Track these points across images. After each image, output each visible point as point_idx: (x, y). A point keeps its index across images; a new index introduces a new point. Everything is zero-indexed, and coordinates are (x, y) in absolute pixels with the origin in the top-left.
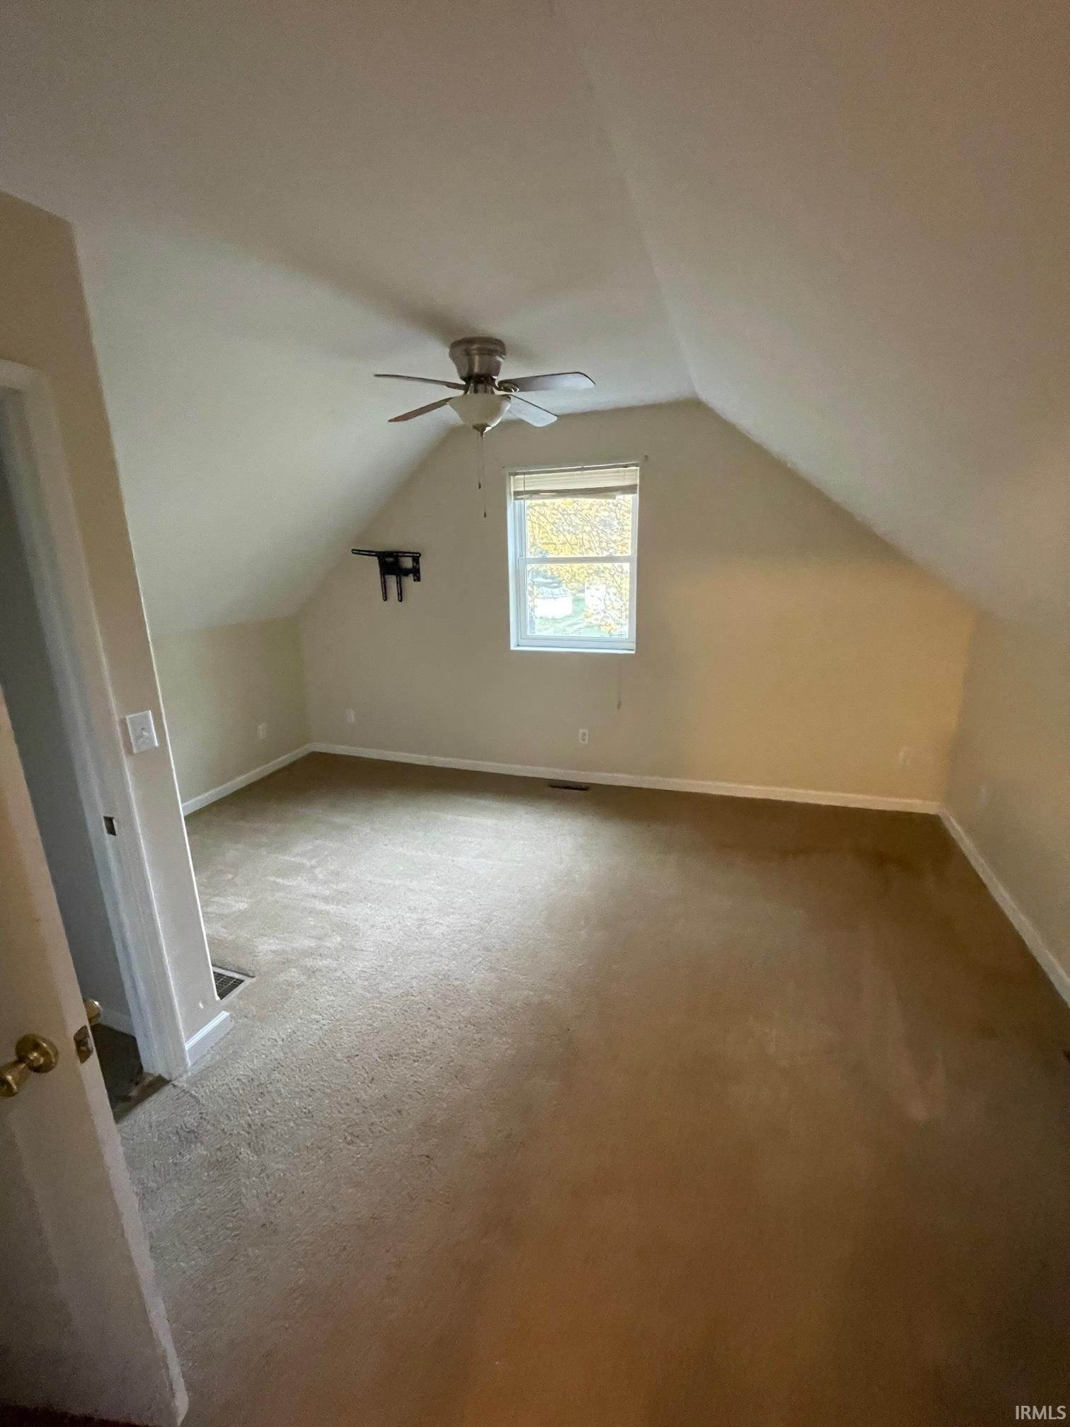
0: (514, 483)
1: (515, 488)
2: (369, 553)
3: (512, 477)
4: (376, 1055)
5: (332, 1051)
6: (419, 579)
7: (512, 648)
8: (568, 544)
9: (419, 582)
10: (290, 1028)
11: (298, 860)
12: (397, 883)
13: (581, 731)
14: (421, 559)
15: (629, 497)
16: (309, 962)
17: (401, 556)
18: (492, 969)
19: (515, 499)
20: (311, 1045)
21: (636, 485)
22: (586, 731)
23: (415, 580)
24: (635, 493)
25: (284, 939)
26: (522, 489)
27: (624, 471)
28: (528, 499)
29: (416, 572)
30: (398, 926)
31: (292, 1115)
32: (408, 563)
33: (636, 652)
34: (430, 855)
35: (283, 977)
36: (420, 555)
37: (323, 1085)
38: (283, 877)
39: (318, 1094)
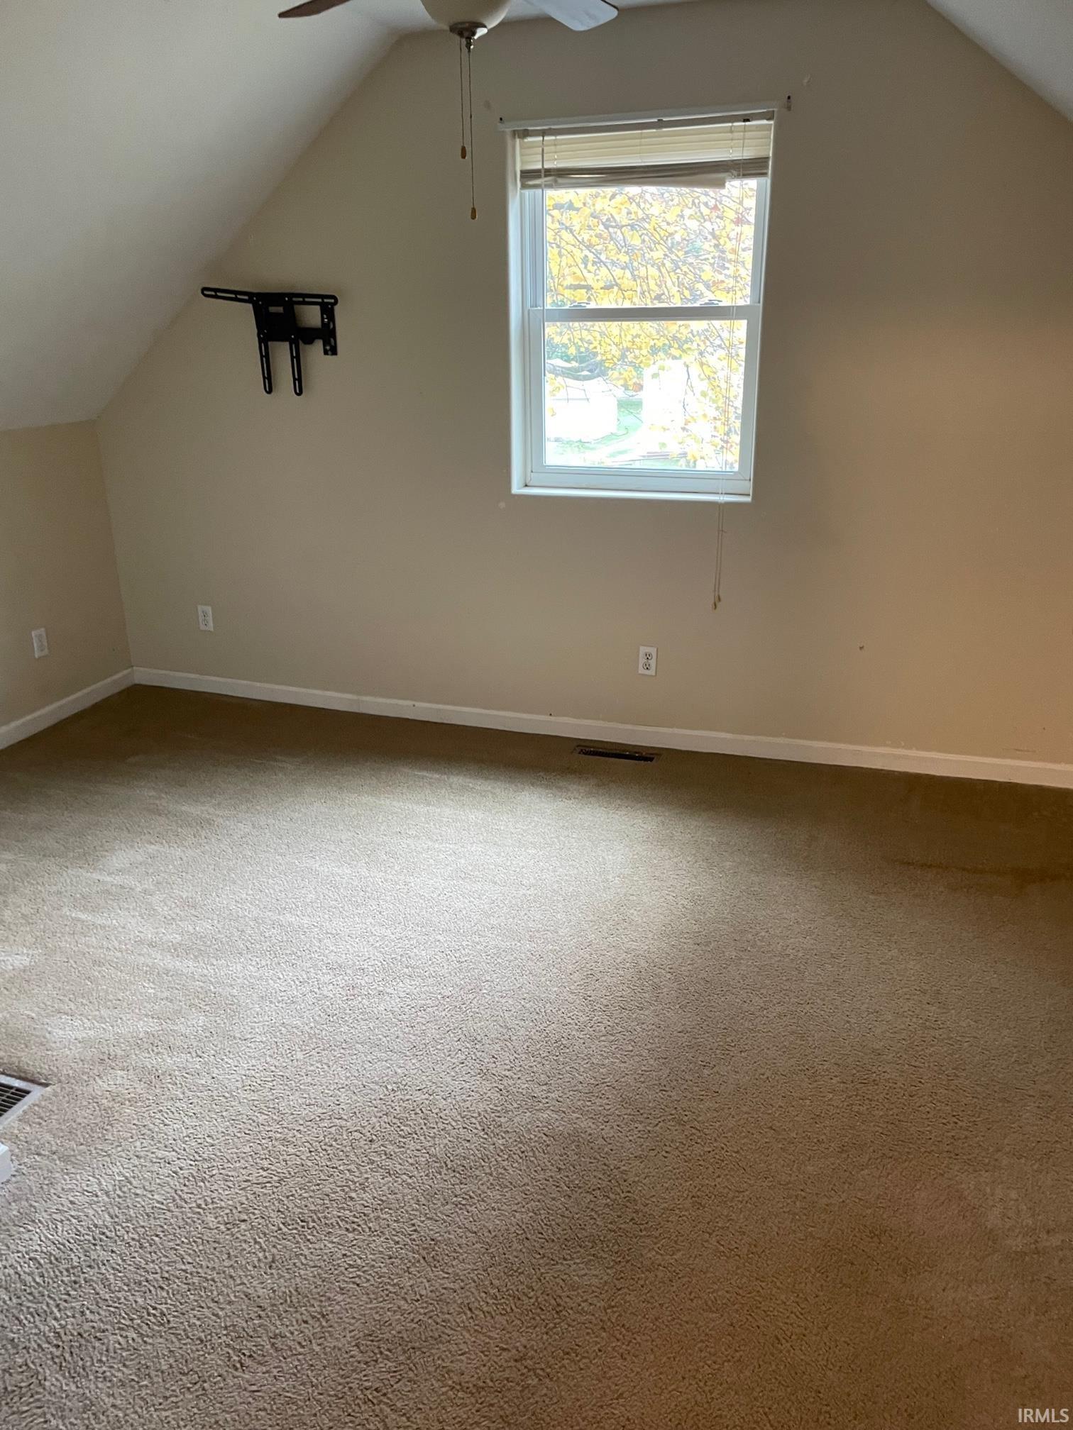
0: (522, 155)
1: (523, 162)
2: (235, 296)
3: (518, 141)
4: (278, 1221)
5: (199, 1213)
6: (334, 351)
7: (516, 489)
8: (616, 289)
9: (334, 356)
10: (120, 1174)
11: (118, 880)
12: (306, 921)
13: (643, 650)
14: (336, 308)
15: (752, 183)
16: (151, 1061)
17: (299, 303)
18: (484, 1073)
19: (524, 186)
20: (158, 1202)
21: (768, 158)
22: (653, 651)
23: (326, 353)
24: (765, 174)
25: (102, 1019)
26: (539, 166)
27: (745, 130)
28: (550, 186)
29: (327, 336)
30: (310, 998)
31: (132, 1320)
32: (312, 316)
33: (753, 498)
34: (364, 872)
35: (101, 1086)
36: (336, 302)
37: (185, 1271)
38: (95, 910)
39: (177, 1284)
